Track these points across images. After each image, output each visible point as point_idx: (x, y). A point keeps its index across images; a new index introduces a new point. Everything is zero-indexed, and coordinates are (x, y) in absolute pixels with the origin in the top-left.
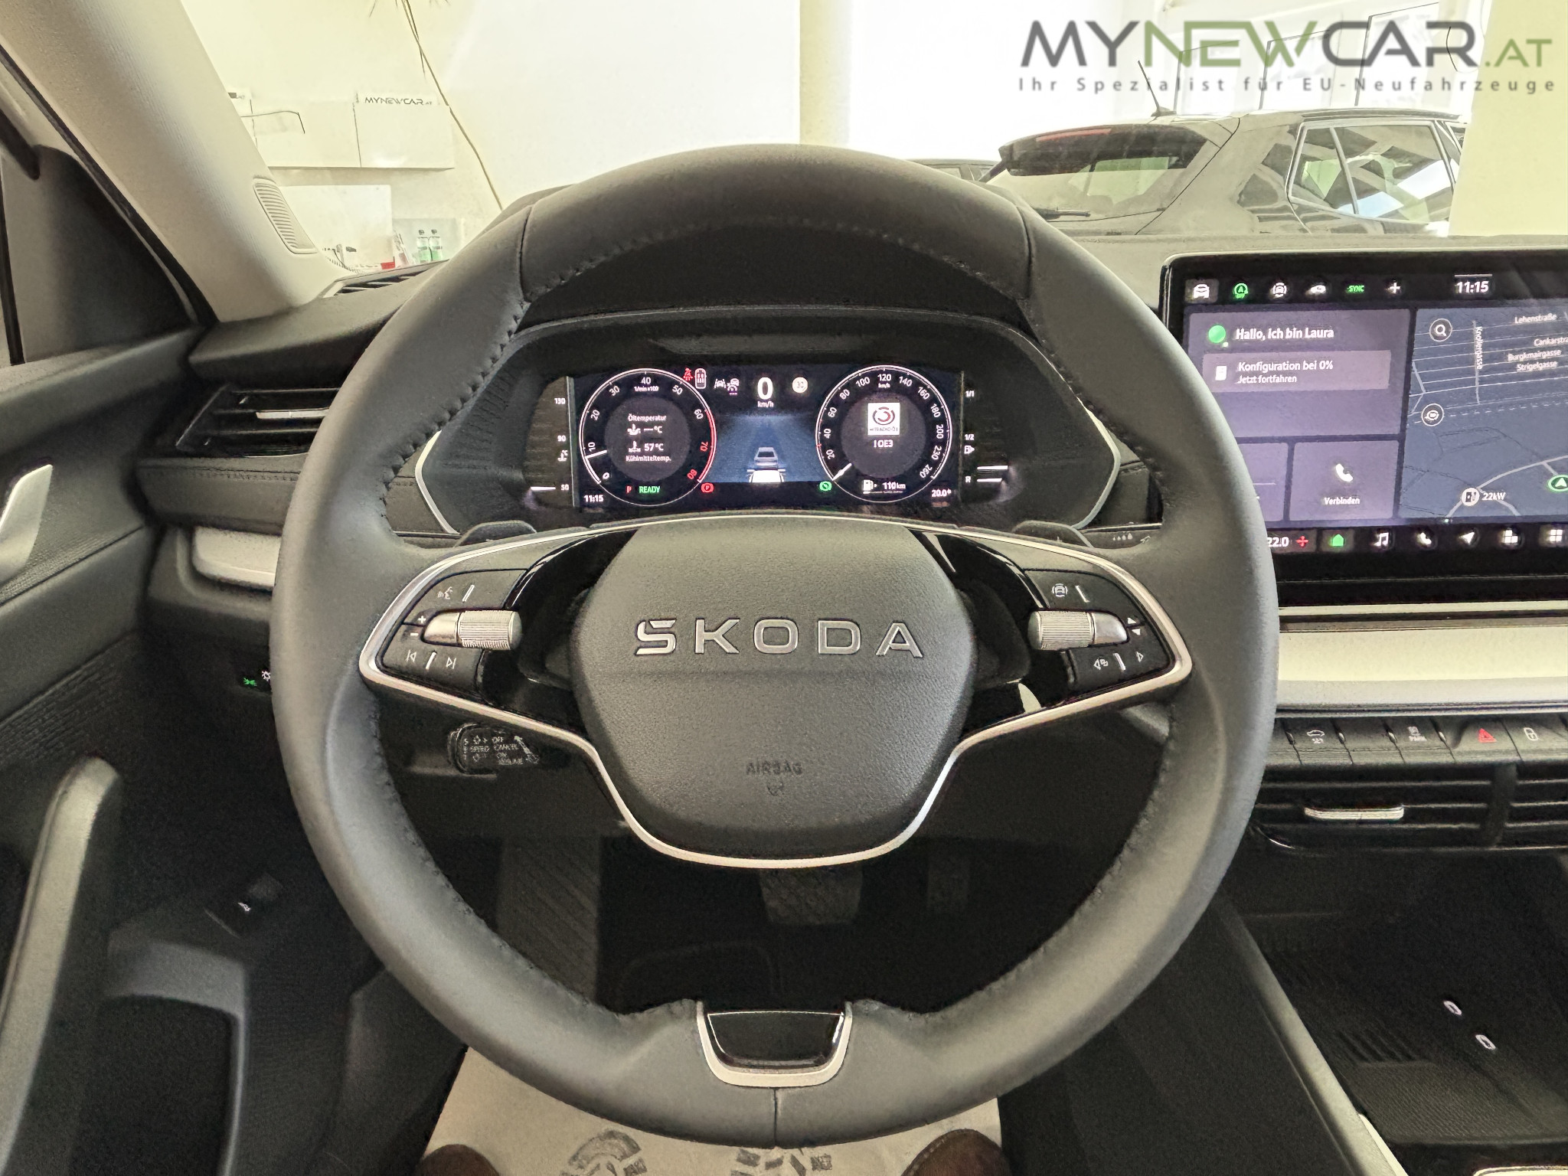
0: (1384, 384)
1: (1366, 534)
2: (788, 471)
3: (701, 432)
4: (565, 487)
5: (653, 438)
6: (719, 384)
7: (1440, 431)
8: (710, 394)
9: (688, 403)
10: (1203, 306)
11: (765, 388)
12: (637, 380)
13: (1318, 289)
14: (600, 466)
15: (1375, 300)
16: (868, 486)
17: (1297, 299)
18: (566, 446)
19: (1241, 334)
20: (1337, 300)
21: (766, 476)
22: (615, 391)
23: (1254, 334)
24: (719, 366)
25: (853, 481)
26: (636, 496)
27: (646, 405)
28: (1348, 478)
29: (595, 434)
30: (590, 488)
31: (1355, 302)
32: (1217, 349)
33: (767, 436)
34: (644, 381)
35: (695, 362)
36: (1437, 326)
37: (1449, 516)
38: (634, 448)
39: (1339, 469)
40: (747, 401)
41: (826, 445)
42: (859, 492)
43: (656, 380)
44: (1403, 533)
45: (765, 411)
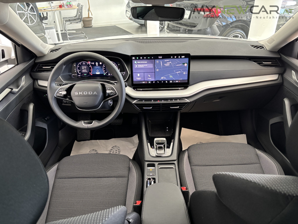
0: (152, 67)
1: (152, 82)
2: (100, 73)
3: (90, 68)
4: (76, 75)
5: (85, 69)
6: (92, 63)
7: (158, 72)
8: (91, 64)
9: (89, 65)
10: (134, 59)
11: (97, 64)
12: (83, 63)
13: (145, 58)
14: (79, 72)
15: (151, 59)
16: (109, 74)
17: (143, 59)
18: (75, 70)
19: (138, 62)
20: (147, 59)
21: (98, 73)
22: (81, 64)
23: (139, 62)
24: (91, 62)
25: (107, 74)
26: (84, 75)
27: (84, 65)
28: (150, 76)
29: (79, 68)
30: (78, 74)
31: (149, 59)
32: (136, 64)
33: (97, 69)
34: (84, 63)
35: (89, 61)
36: (157, 61)
37: (160, 80)
38: (83, 70)
39: (149, 75)
40: (95, 65)
41: (104, 70)
42: (108, 75)
43: (85, 63)
44: (156, 82)
45: (97, 66)
